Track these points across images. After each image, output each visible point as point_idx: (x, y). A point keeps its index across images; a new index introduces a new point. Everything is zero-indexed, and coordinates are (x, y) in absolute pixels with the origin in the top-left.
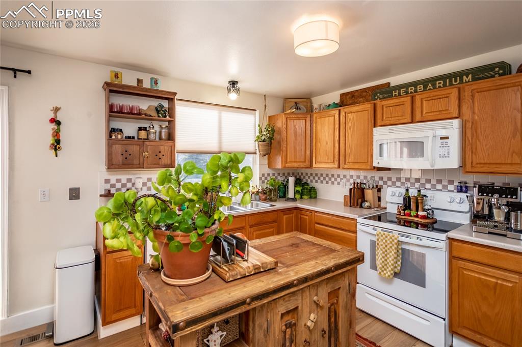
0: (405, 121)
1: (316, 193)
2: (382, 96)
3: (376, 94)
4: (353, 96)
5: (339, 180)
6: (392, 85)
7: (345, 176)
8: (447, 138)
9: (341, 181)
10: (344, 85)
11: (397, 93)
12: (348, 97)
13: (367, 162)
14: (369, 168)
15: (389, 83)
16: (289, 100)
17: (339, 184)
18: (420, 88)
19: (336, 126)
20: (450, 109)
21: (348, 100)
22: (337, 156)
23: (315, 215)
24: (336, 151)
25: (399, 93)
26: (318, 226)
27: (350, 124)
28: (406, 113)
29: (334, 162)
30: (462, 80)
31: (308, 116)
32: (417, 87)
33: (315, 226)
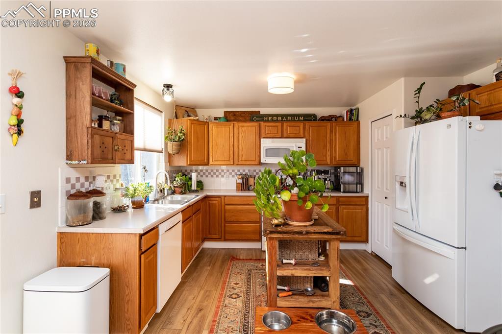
0: (279, 136)
1: (203, 186)
2: (257, 119)
3: (254, 117)
4: (235, 115)
5: (223, 174)
6: (261, 113)
7: (228, 171)
8: (301, 147)
9: (225, 174)
10: (226, 106)
12: (230, 115)
13: (256, 160)
14: (256, 164)
15: (259, 111)
16: (180, 107)
17: (223, 176)
18: (280, 118)
19: (232, 135)
20: (300, 133)
21: (231, 117)
22: (232, 156)
23: (224, 199)
24: (231, 152)
25: (268, 119)
26: (228, 206)
27: (243, 134)
28: (279, 132)
29: (229, 160)
30: (299, 118)
31: (207, 124)
32: (277, 118)
33: (225, 207)
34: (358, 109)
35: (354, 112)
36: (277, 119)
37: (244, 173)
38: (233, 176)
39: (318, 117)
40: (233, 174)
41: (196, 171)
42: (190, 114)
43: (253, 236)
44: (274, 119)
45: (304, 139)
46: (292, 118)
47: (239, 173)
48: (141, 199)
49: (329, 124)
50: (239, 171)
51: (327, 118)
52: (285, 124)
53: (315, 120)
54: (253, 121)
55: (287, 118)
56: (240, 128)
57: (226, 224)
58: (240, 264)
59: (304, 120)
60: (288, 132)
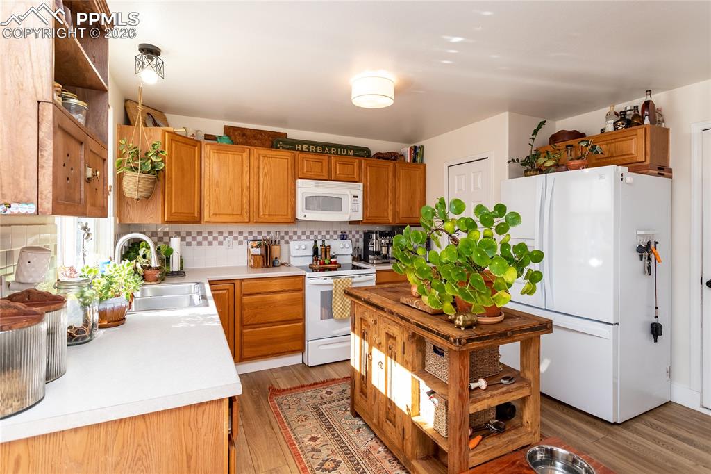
0: (325, 178)
2: (284, 146)
3: (278, 142)
4: (244, 135)
5: (221, 239)
6: (289, 137)
7: (232, 233)
8: (357, 197)
9: (225, 240)
11: (300, 148)
12: (236, 133)
13: (287, 215)
14: (289, 221)
15: (286, 134)
16: (136, 104)
17: (220, 243)
18: (320, 149)
19: (246, 169)
20: (354, 175)
21: (240, 137)
22: (246, 206)
23: (241, 285)
24: (245, 200)
25: (302, 148)
26: (248, 297)
27: (266, 170)
28: (324, 171)
29: (241, 214)
30: (347, 152)
31: (199, 144)
32: (316, 147)
33: (241, 299)
34: (423, 146)
35: (419, 151)
36: (316, 150)
37: (260, 238)
38: (241, 243)
39: (373, 153)
40: (241, 238)
41: (178, 234)
42: (158, 122)
43: (291, 345)
44: (311, 149)
45: (362, 185)
46: (337, 151)
47: (251, 238)
48: (123, 305)
49: (391, 165)
50: (250, 233)
51: (385, 156)
52: (333, 159)
53: (369, 156)
54: (278, 148)
55: (330, 150)
56: (261, 159)
57: (244, 331)
58: (290, 399)
59: (355, 155)
60: (338, 173)
